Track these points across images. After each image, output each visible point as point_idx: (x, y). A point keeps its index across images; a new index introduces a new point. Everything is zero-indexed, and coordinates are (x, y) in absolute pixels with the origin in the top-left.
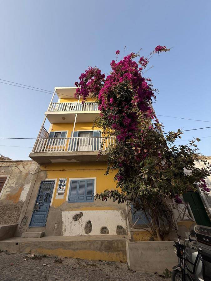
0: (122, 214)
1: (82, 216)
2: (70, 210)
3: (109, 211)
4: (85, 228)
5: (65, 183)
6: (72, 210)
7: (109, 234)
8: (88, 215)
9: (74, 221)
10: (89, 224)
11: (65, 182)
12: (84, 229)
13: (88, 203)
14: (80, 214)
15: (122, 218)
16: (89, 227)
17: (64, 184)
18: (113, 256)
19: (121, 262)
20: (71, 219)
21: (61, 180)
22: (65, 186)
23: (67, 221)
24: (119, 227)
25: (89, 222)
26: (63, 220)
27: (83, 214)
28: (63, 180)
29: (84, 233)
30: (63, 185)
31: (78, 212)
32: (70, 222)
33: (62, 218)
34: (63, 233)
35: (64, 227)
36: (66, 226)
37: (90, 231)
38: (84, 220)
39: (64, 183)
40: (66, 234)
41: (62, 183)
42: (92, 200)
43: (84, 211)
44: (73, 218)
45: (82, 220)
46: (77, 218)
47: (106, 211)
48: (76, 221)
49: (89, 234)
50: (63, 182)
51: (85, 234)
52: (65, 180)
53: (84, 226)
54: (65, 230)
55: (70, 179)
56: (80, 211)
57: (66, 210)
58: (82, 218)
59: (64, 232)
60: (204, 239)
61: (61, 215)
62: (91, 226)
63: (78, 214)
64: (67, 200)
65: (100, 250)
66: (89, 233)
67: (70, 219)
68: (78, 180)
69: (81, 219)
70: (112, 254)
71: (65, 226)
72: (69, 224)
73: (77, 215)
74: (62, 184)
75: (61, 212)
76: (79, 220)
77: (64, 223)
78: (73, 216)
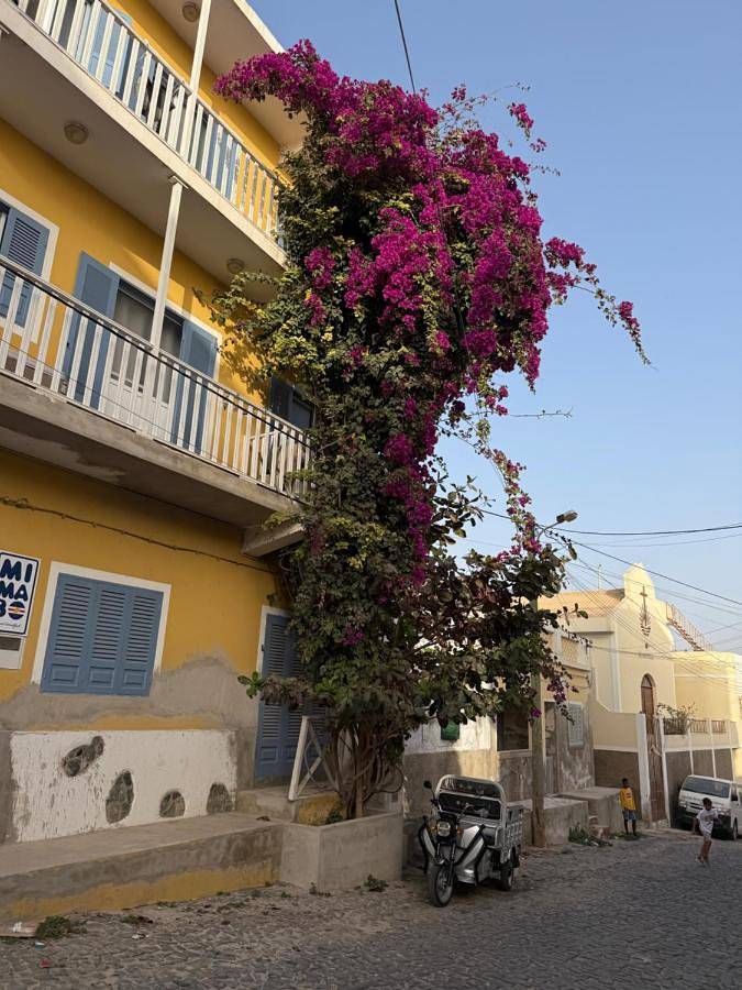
0: (232, 743)
1: (101, 753)
2: (50, 729)
3: (198, 733)
4: (108, 801)
5: (29, 587)
6: (60, 727)
7: (186, 815)
8: (125, 749)
9: (65, 777)
10: (123, 785)
11: (27, 580)
12: (103, 804)
13: (127, 700)
14: (92, 746)
15: (228, 759)
16: (121, 795)
17: (23, 588)
18: (253, 874)
19: (268, 885)
20: (54, 769)
21: (7, 562)
22: (26, 604)
23: (36, 781)
24: (217, 789)
25: (126, 778)
26: (19, 773)
27: (102, 746)
28: (19, 564)
29: (103, 823)
30: (18, 596)
31: (84, 738)
32: (50, 780)
33: (14, 766)
34: (16, 829)
35: (19, 806)
36: (31, 800)
37: (126, 809)
38: (105, 771)
39: (22, 582)
40: (28, 833)
41: (14, 580)
42: (144, 687)
43: (108, 733)
44: (65, 763)
45: (100, 771)
46: (77, 762)
47: (187, 733)
48: (74, 774)
49: (120, 822)
50: (18, 579)
51: (107, 825)
52: (30, 567)
53: (106, 795)
54: (26, 818)
55: (57, 568)
56: (96, 733)
57: (30, 726)
58: (101, 761)
59: (20, 826)
60: (458, 803)
61: (8, 751)
62: (130, 795)
63: (84, 746)
64: (37, 676)
65: (224, 865)
66: (122, 818)
67: (48, 767)
68: (93, 581)
69: (97, 766)
70: (250, 868)
71: (27, 798)
72: (46, 790)
73: (80, 751)
74: (12, 585)
75: (10, 739)
76: (90, 770)
77: (22, 784)
78: (65, 754)
